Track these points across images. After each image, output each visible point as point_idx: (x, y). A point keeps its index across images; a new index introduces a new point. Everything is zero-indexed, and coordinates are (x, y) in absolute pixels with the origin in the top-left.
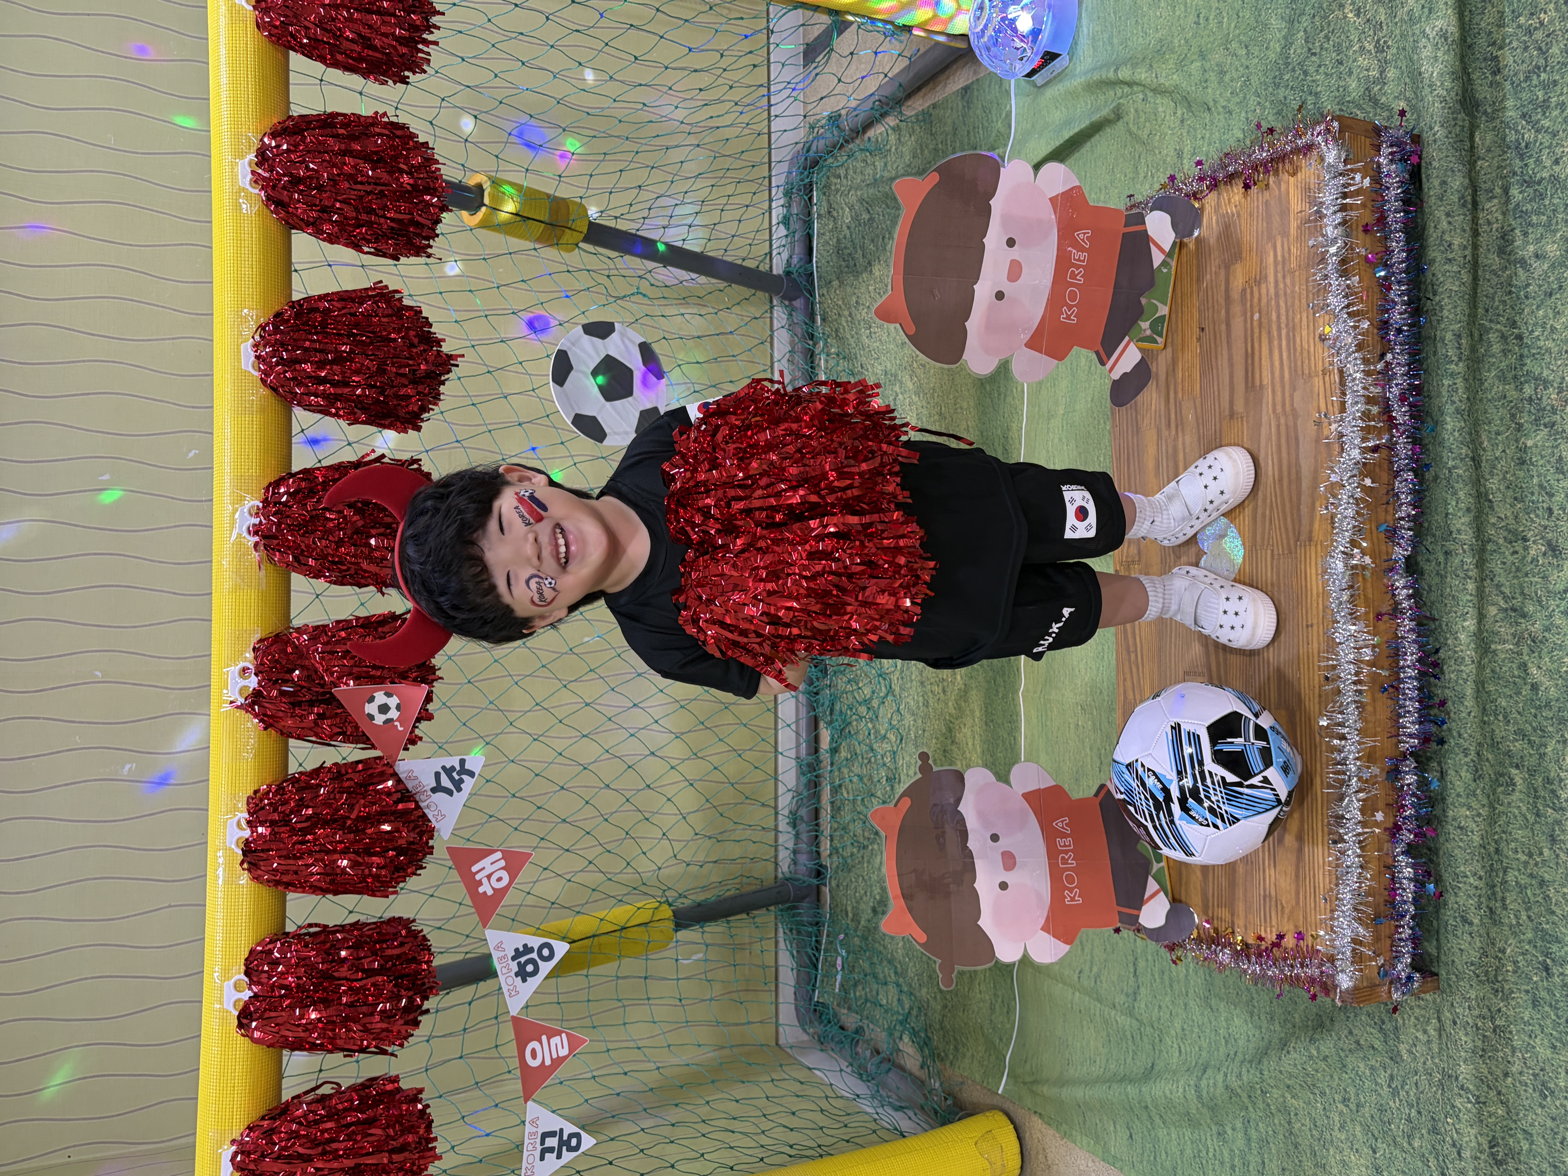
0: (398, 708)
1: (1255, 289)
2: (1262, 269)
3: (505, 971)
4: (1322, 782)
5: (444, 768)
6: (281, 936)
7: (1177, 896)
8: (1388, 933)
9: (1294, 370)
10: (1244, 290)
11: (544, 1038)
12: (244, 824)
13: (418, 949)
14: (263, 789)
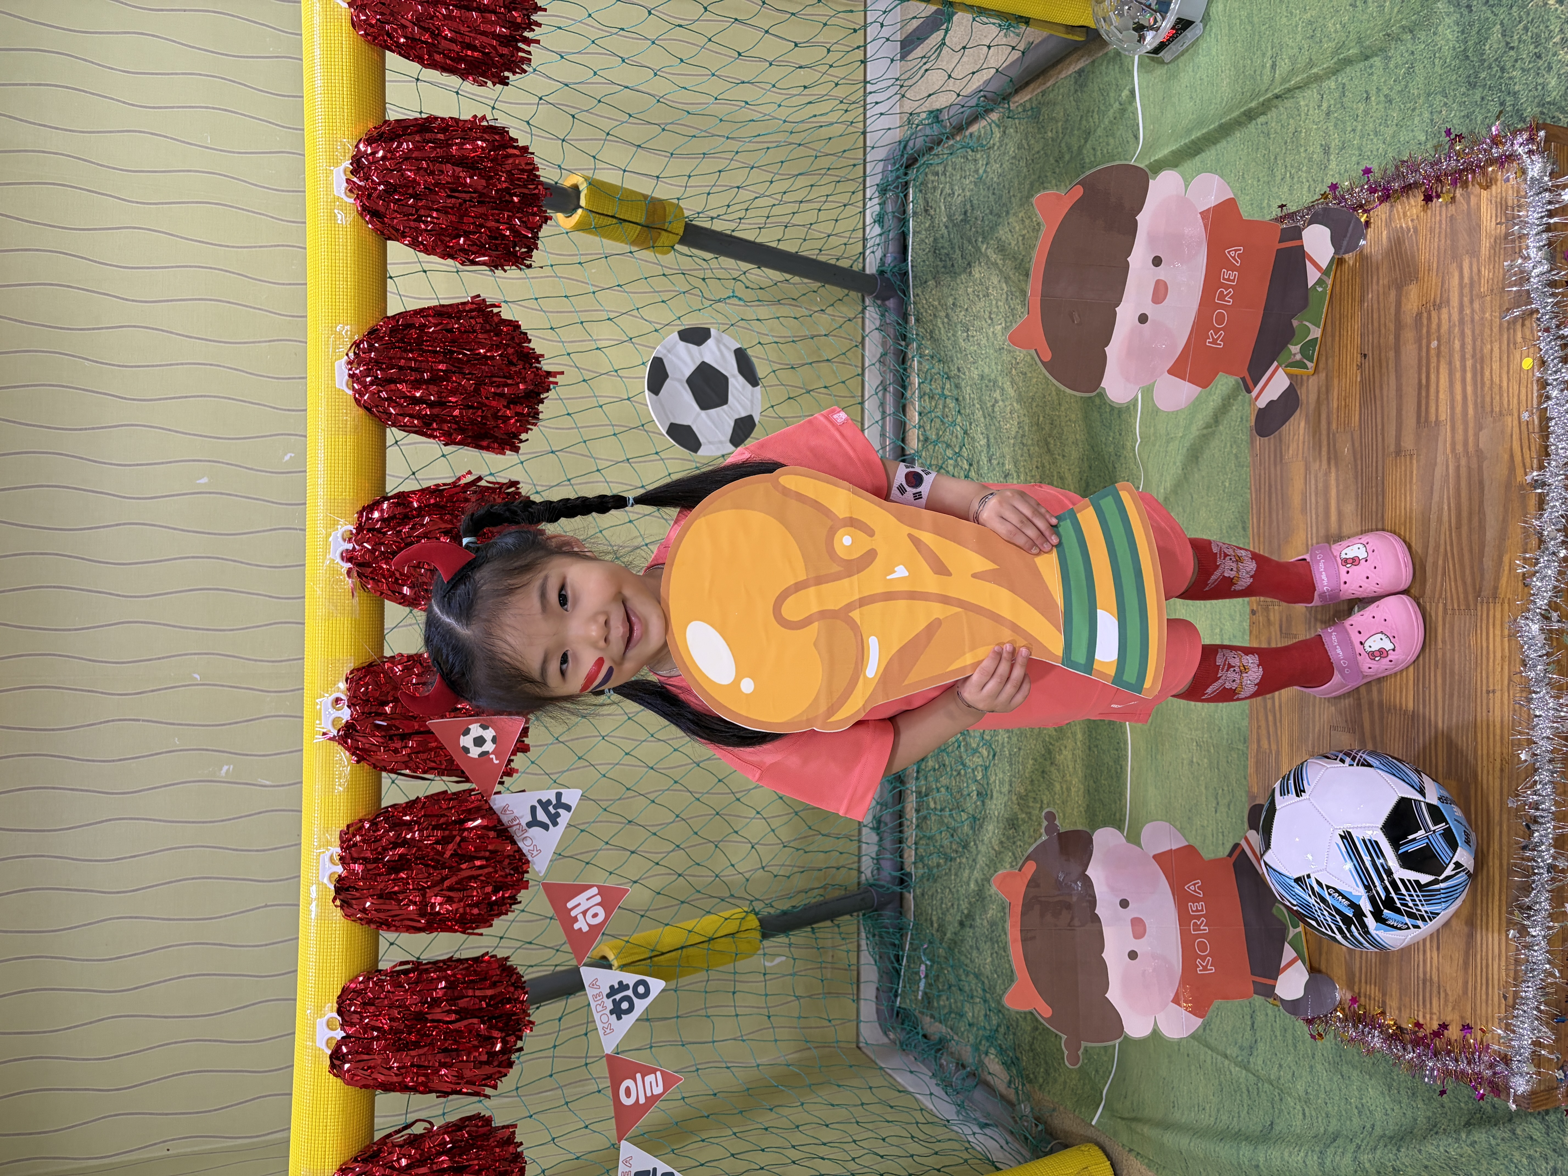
0: (494, 740)
1: (1434, 314)
2: (1444, 291)
3: (599, 1008)
5: (540, 801)
6: (374, 972)
7: (1316, 965)
9: (1480, 407)
10: (1419, 315)
11: (639, 1076)
12: (336, 858)
13: (512, 989)
14: (356, 823)
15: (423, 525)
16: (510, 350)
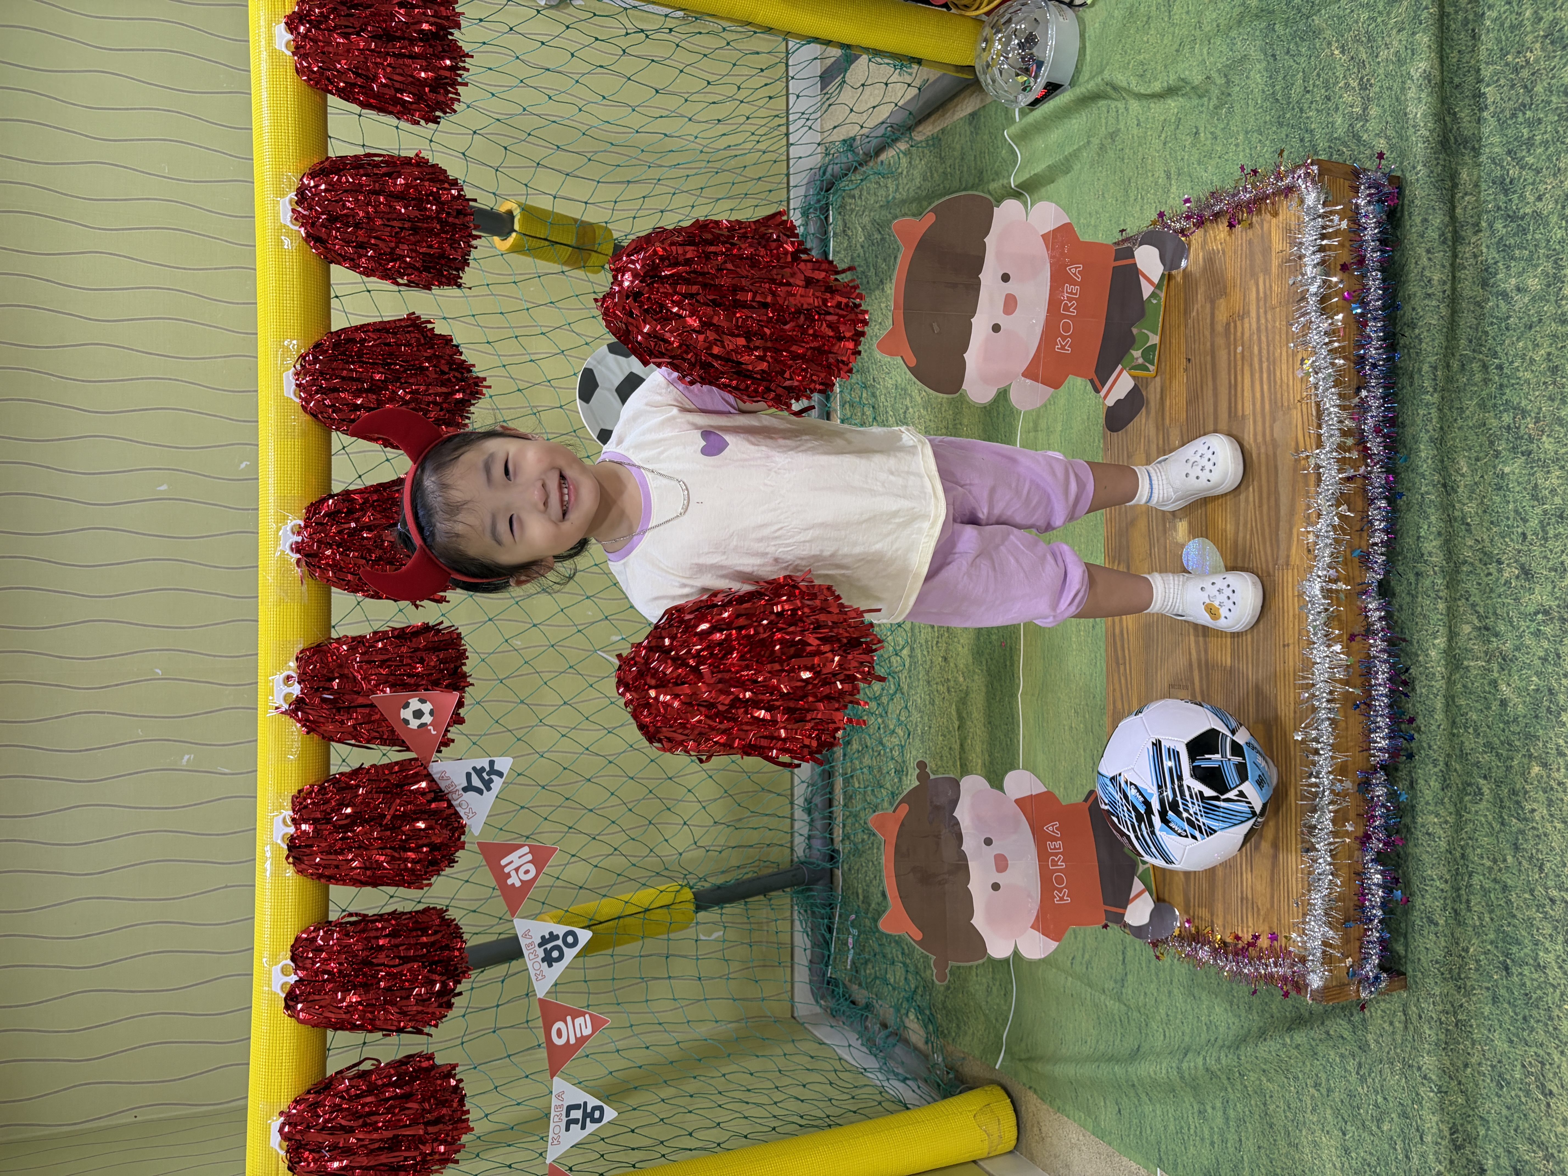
0: (432, 713)
1: (1239, 323)
2: (1246, 304)
3: (532, 956)
4: (1296, 793)
5: (474, 769)
6: (324, 924)
7: (1161, 896)
8: (1357, 935)
9: (1274, 402)
10: (1228, 324)
11: (569, 1018)
12: (289, 822)
13: (451, 938)
14: (307, 788)
16: (443, 362)
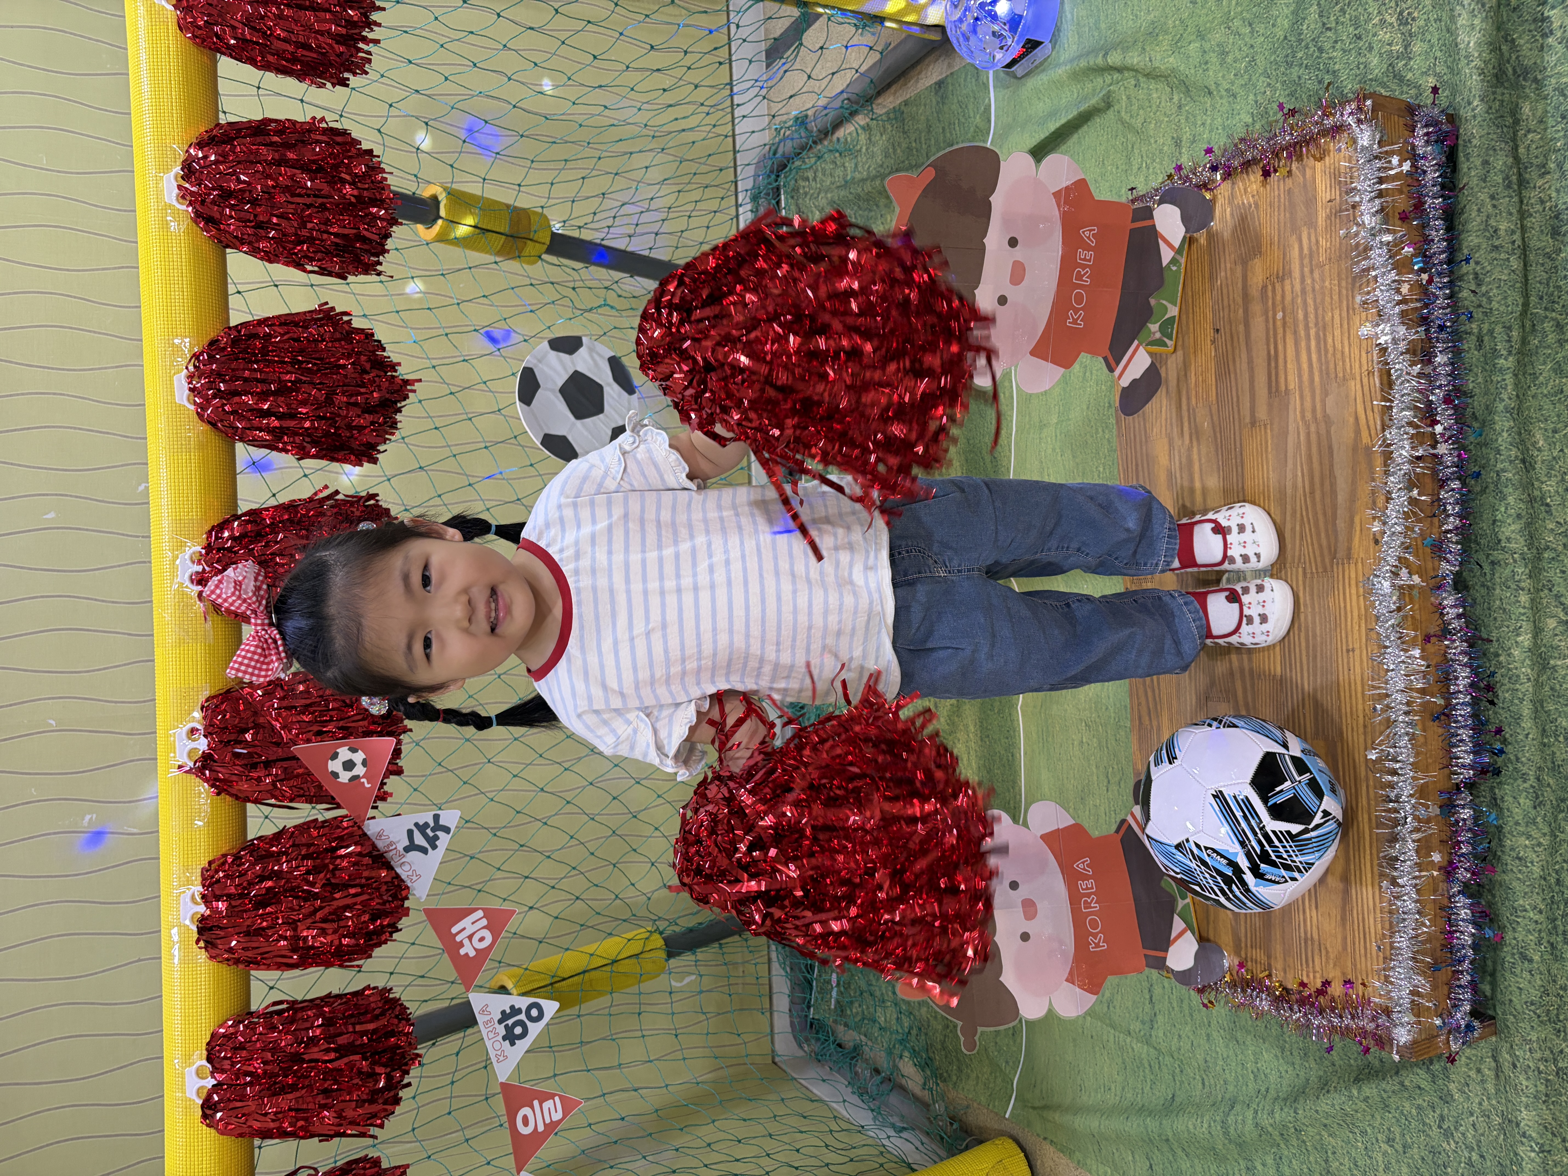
0: (364, 763)
1: (1278, 286)
2: (1287, 263)
3: (491, 1035)
5: (416, 825)
6: (245, 1015)
7: (1204, 934)
8: (1444, 979)
10: (1264, 288)
11: (536, 1103)
12: (198, 898)
13: (396, 1021)
14: (219, 859)
15: (277, 543)
16: (363, 358)
